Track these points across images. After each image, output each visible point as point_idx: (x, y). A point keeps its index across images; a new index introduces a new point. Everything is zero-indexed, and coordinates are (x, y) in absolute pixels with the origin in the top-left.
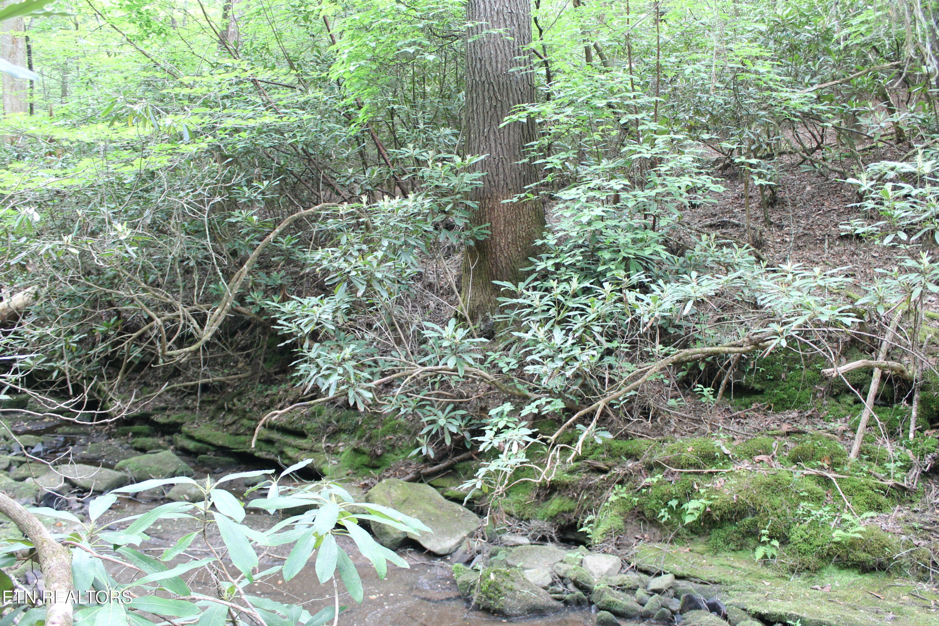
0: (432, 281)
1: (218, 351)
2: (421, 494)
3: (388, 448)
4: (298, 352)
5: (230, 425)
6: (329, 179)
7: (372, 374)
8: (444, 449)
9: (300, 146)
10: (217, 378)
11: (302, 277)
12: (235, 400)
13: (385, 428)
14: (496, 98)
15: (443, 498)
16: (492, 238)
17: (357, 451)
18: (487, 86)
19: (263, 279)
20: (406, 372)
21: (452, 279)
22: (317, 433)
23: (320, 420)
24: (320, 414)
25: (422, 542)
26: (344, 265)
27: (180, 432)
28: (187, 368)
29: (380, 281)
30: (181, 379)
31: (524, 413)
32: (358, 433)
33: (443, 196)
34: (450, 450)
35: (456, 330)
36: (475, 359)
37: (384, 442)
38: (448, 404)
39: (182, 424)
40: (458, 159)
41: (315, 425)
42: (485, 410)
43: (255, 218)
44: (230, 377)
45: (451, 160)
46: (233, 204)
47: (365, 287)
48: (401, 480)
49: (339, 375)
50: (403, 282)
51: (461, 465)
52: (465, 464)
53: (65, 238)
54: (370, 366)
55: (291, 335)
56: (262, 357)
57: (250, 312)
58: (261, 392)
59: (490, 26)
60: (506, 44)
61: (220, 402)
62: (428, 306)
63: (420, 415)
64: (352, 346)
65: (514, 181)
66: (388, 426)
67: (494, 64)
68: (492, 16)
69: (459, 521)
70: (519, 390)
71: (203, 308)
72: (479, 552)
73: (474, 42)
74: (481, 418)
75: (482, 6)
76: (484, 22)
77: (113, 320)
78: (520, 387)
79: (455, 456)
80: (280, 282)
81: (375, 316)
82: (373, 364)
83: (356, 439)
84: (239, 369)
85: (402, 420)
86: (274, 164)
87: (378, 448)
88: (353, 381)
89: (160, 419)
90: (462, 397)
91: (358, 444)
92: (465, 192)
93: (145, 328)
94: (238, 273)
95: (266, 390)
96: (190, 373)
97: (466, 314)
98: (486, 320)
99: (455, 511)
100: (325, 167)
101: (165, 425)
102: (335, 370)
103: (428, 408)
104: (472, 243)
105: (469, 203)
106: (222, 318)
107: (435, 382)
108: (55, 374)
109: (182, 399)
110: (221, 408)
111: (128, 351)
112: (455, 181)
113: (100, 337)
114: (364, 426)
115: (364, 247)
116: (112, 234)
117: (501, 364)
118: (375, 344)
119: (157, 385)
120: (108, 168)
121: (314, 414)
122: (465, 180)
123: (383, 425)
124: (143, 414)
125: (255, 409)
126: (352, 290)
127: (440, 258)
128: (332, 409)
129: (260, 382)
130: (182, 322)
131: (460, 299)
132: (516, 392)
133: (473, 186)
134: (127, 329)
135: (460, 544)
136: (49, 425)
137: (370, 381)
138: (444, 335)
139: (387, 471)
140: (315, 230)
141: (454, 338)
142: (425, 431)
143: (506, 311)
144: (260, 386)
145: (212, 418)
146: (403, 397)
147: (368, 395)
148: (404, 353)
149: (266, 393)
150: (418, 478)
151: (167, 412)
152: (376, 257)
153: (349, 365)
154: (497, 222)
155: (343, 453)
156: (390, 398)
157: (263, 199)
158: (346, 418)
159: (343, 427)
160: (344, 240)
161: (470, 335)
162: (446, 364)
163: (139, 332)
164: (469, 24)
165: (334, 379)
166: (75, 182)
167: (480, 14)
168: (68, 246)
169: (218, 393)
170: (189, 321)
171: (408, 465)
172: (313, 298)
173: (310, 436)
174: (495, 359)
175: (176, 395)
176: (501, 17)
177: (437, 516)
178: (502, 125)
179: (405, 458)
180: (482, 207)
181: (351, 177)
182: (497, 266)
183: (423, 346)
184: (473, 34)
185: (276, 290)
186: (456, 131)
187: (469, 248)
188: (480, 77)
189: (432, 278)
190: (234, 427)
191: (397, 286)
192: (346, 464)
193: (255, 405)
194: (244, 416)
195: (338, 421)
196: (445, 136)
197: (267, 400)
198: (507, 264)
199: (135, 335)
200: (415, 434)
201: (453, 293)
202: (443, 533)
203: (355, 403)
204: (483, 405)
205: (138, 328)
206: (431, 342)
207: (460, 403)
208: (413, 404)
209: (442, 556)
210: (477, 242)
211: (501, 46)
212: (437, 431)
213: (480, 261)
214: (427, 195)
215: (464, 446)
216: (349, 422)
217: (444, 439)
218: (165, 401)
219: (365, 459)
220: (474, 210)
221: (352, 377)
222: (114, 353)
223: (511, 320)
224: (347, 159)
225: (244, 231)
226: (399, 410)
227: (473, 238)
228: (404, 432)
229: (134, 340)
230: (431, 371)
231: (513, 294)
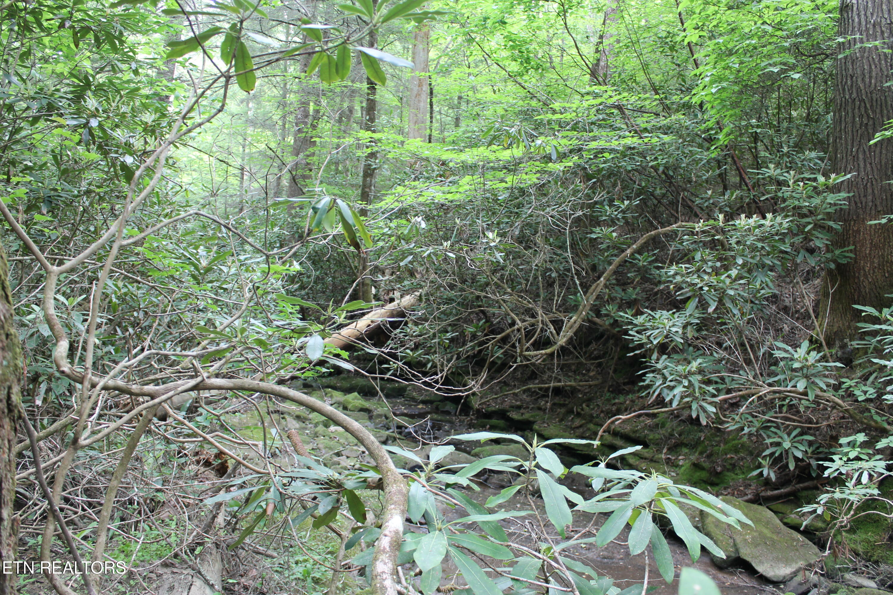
0: (788, 304)
1: (572, 359)
2: (758, 516)
3: (728, 467)
4: (646, 362)
5: (577, 428)
6: (689, 202)
7: (718, 390)
8: (787, 475)
9: (661, 169)
10: (569, 383)
11: (656, 294)
12: (584, 405)
13: (727, 447)
14: (868, 116)
15: (781, 524)
16: (856, 262)
17: (696, 466)
18: (858, 103)
19: (618, 293)
20: (753, 391)
21: (809, 303)
22: (659, 445)
23: (662, 431)
24: (663, 426)
25: (754, 565)
26: (697, 281)
27: (532, 430)
28: (543, 372)
29: (733, 300)
30: (537, 381)
31: (880, 445)
32: (700, 449)
33: (804, 216)
34: (793, 476)
35: (808, 353)
36: (828, 385)
37: (725, 460)
38: (795, 428)
39: (533, 423)
40: (821, 179)
41: (657, 436)
42: (835, 439)
43: (614, 234)
44: (581, 383)
45: (815, 180)
46: (595, 222)
47: (716, 304)
48: (739, 500)
49: (684, 387)
50: (757, 302)
51: (804, 493)
52: (810, 492)
53: (445, 244)
54: (716, 383)
55: (641, 346)
56: (612, 367)
57: (605, 323)
58: (608, 400)
59: (865, 39)
60: (882, 57)
61: (570, 406)
62: (781, 329)
63: (765, 436)
64: (699, 361)
65: (884, 203)
66: (731, 444)
67: (867, 80)
68: (867, 30)
69: (797, 550)
70: (876, 422)
71: (561, 316)
72: (815, 586)
73: (846, 58)
74: (831, 446)
75: (856, 20)
76: (858, 36)
77: (481, 323)
78: (877, 418)
79: (799, 483)
80: (634, 296)
81: (726, 335)
82: (719, 381)
83: (697, 454)
84: (590, 377)
85: (745, 439)
86: (636, 186)
87: (718, 465)
88: (697, 394)
89: (515, 415)
90: (811, 422)
91: (698, 459)
92: (829, 213)
93: (508, 331)
94: (595, 284)
95: (614, 398)
96: (545, 377)
97: (822, 338)
98: (843, 346)
99: (793, 540)
100: (685, 190)
101: (519, 422)
102: (680, 382)
103: (773, 429)
104: (833, 266)
105: (831, 223)
106: (577, 325)
107: (783, 405)
108: (429, 365)
109: (536, 400)
110: (571, 411)
111: (492, 350)
112: (816, 201)
113: (468, 338)
114: (706, 443)
115: (718, 264)
116: (485, 241)
117: (857, 392)
118: (723, 362)
119: (515, 385)
120: (484, 185)
121: (657, 425)
122: (829, 200)
123: (726, 443)
124: (499, 410)
125: (602, 415)
126: (703, 305)
127: (798, 283)
128: (675, 423)
129: (609, 391)
130: (541, 326)
131: (816, 324)
132: (873, 423)
133: (838, 207)
134: (493, 332)
135: (795, 574)
136: (422, 411)
137: (714, 396)
138: (796, 356)
139: (725, 489)
140: (672, 249)
141: (807, 360)
142: (767, 452)
143: (866, 338)
144: (608, 394)
145: (561, 420)
146: (747, 416)
147: (712, 409)
148: (753, 373)
149: (613, 402)
150: (757, 500)
151: (522, 411)
152: (729, 276)
153: (696, 379)
154: (863, 245)
155: (682, 466)
156: (734, 416)
157: (623, 218)
158: (689, 433)
159: (685, 441)
160: (698, 257)
161: (824, 359)
162: (795, 386)
163: (503, 334)
164: (841, 40)
165: (679, 390)
166: (457, 197)
167: (853, 28)
168: (446, 251)
169: (569, 397)
170: (547, 326)
171: (747, 486)
172: (664, 312)
173: (652, 446)
174: (851, 387)
175: (531, 396)
176: (878, 30)
177: (772, 540)
178: (872, 142)
179: (745, 479)
180: (846, 230)
181: (709, 199)
182: (860, 292)
183: (773, 368)
184: (844, 49)
185: (630, 304)
186: (821, 154)
187: (830, 272)
188: (851, 94)
189: (788, 302)
190: (581, 430)
191: (749, 306)
192: (685, 477)
193: (602, 412)
194: (591, 421)
195: (680, 435)
196: (810, 160)
197: (614, 408)
198: (871, 289)
199: (499, 336)
200: (759, 455)
201: (810, 317)
202: (778, 560)
203: (698, 416)
204: (834, 433)
205: (503, 330)
206: (782, 364)
207: (810, 428)
208: (757, 424)
209: (775, 583)
210: (839, 266)
211: (876, 60)
212: (781, 453)
213: (840, 286)
214: (786, 216)
215: (810, 474)
216: (691, 437)
217: (787, 463)
218: (521, 400)
219: (704, 475)
220: (836, 232)
221: (697, 390)
222: (480, 351)
223: (872, 347)
224: (707, 181)
225: (603, 246)
226: (742, 429)
227: (835, 261)
228: (746, 452)
229: (498, 341)
230: (779, 392)
231: (876, 320)
